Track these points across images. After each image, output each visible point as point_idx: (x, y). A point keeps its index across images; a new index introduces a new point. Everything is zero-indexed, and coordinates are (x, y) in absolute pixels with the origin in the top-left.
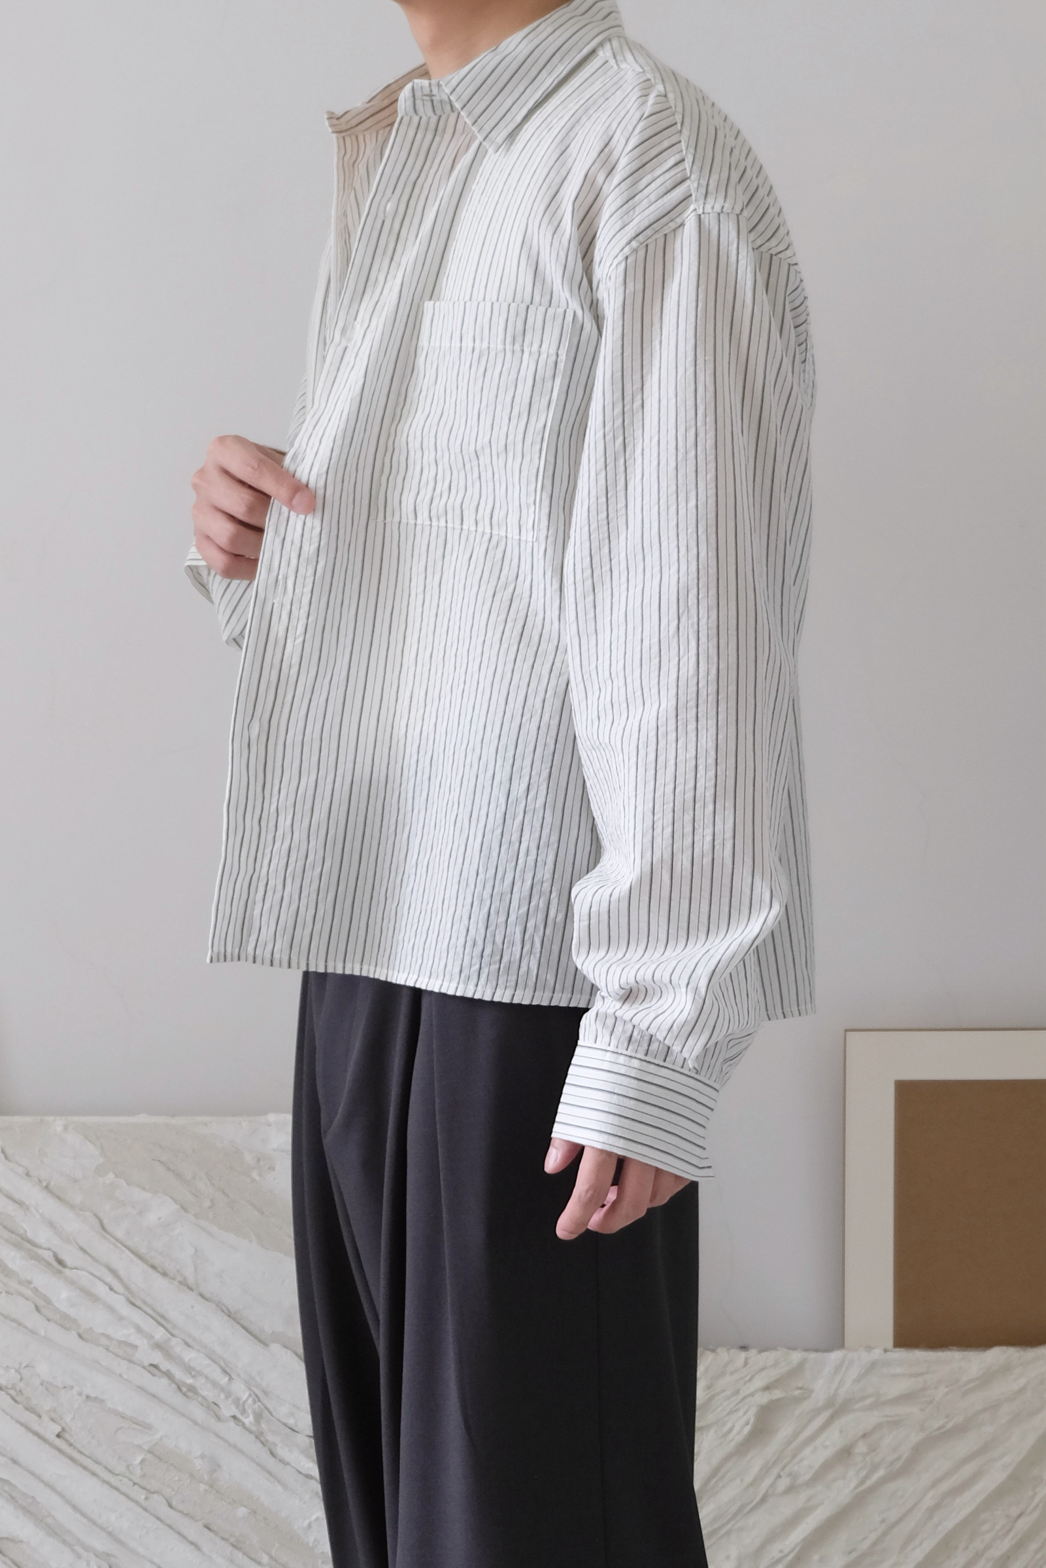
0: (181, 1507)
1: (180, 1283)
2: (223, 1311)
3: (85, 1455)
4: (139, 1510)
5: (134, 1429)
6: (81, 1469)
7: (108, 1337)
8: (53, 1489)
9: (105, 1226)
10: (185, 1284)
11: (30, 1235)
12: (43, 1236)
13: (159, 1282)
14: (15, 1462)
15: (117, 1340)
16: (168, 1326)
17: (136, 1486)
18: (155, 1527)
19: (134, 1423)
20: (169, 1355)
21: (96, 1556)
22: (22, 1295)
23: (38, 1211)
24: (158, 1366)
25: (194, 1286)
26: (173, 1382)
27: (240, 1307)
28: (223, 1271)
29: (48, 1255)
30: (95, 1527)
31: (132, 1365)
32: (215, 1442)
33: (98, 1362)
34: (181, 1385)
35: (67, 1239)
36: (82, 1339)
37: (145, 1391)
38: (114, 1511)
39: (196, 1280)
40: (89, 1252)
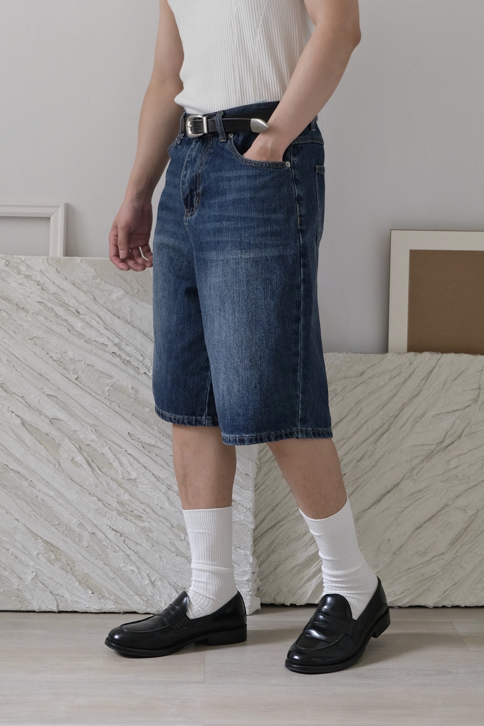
0: (123, 407)
1: (125, 321)
2: (141, 332)
3: (87, 387)
4: (107, 408)
5: (105, 377)
6: (84, 391)
7: (96, 341)
8: (74, 399)
9: (96, 299)
10: (126, 321)
11: (66, 302)
12: (72, 302)
13: (117, 320)
14: (59, 389)
15: (100, 343)
16: (120, 338)
17: (106, 399)
18: (113, 414)
19: (106, 375)
20: (121, 349)
21: (90, 426)
22: (62, 325)
23: (70, 293)
24: (115, 353)
25: (130, 323)
26: (121, 359)
27: (148, 331)
28: (142, 317)
29: (73, 310)
30: (90, 414)
31: (105, 353)
32: (137, 382)
33: (92, 351)
34: (124, 361)
35: (81, 303)
36: (86, 342)
37: (110, 362)
38: (98, 408)
39: (131, 320)
40: (90, 308)
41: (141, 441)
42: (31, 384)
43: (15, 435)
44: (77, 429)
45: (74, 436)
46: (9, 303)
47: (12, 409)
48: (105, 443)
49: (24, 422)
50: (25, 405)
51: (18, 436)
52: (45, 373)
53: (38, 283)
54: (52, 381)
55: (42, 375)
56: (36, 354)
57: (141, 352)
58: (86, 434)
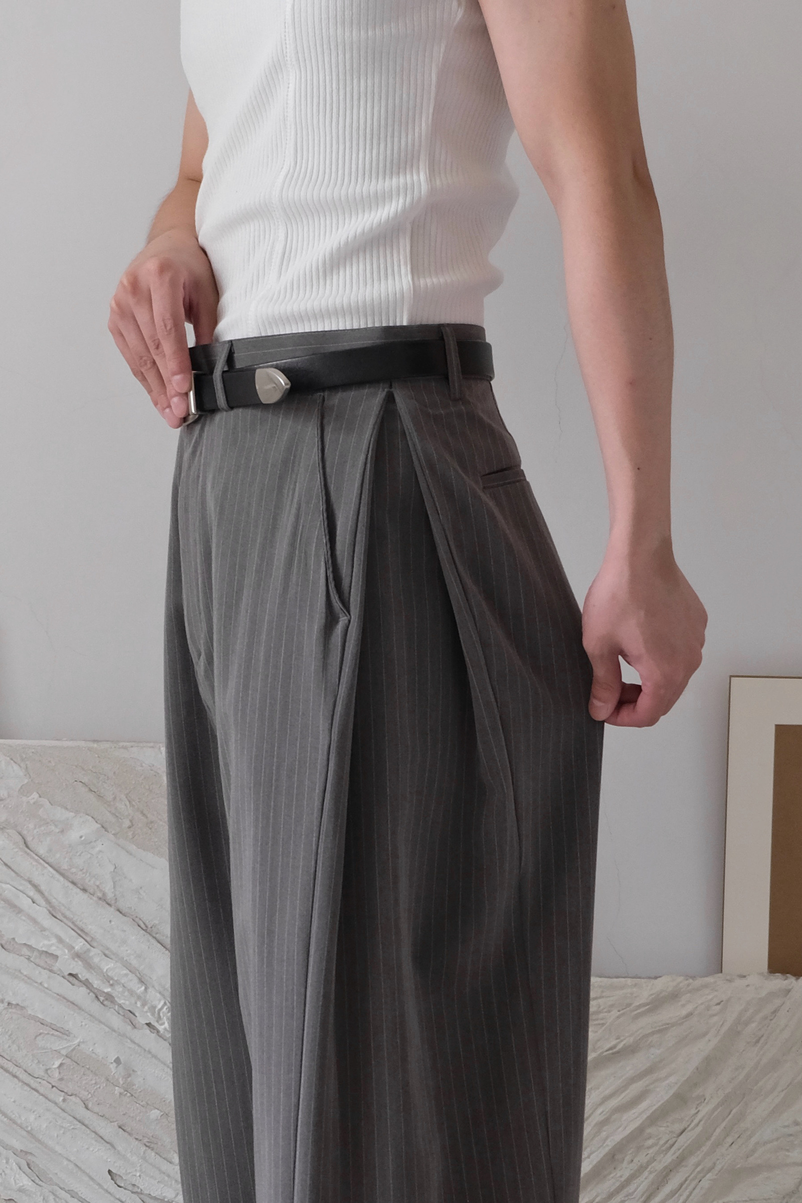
0: (96, 1109)
1: (100, 899)
2: (139, 926)
3: (6, 1059)
4: (58, 1110)
5: (53, 1035)
6: (1, 1070)
7: (29, 947)
9: (29, 844)
10: (103, 899)
13: (78, 897)
15: (38, 950)
16: (88, 939)
17: (54, 1088)
18: (72, 1127)
19: (53, 1029)
20: (89, 966)
21: (15, 1154)
24: (77, 975)
25: (113, 902)
26: (91, 991)
27: (157, 922)
28: (141, 888)
30: (15, 1126)
31: (53, 975)
32: (130, 1048)
33: (20, 971)
34: (98, 993)
36: (5, 949)
37: (64, 998)
38: (34, 1112)
39: (115, 896)
40: (13, 868)
41: (139, 1190)
48: (51, 1197)
57: (138, 975)
58: (5, 1174)
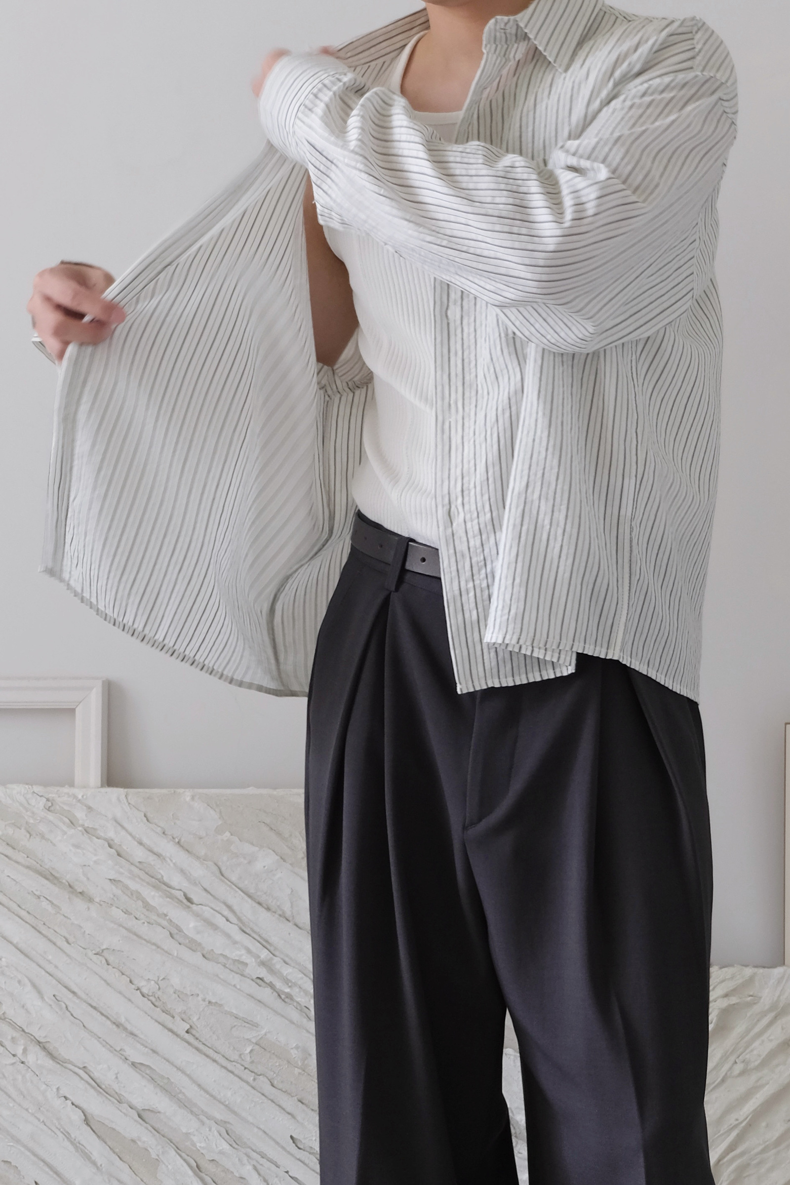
0: (280, 1086)
1: (280, 915)
3: (208, 1047)
4: (249, 1088)
5: (245, 1026)
6: (204, 1056)
7: (225, 956)
8: (184, 1072)
9: (223, 873)
10: (283, 916)
11: (165, 879)
12: (176, 880)
13: (263, 915)
14: (154, 1051)
15: (233, 960)
16: (272, 949)
17: (246, 1070)
18: (261, 1101)
19: (245, 1022)
20: (271, 970)
21: (216, 1123)
22: (159, 925)
23: (171, 861)
24: (263, 978)
25: (290, 919)
26: (275, 990)
29: (180, 895)
30: (215, 1101)
31: (244, 978)
32: (306, 1036)
33: (217, 976)
34: (280, 994)
35: (195, 882)
36: (206, 958)
37: (253, 997)
38: (231, 1089)
39: (292, 913)
40: (211, 892)
42: (101, 1043)
43: (72, 1143)
44: (191, 1131)
45: (187, 1144)
46: (54, 884)
47: (64, 1091)
48: (245, 1159)
49: (89, 1117)
50: (89, 1084)
51: (78, 1145)
52: (127, 1020)
53: (111, 842)
54: (142, 1036)
55: (121, 1024)
56: (108, 984)
58: (208, 1140)
